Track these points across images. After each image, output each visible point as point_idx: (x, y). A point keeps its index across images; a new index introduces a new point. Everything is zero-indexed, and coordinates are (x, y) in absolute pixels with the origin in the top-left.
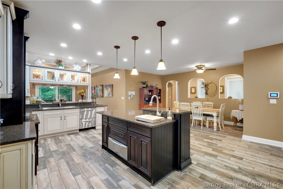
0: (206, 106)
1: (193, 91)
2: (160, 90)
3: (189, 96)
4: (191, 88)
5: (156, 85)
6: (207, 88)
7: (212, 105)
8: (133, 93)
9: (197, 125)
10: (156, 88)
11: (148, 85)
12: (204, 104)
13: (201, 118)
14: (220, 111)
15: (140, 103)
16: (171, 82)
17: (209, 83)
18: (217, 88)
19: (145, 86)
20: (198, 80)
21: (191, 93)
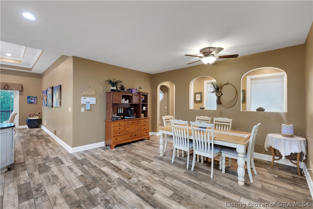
0: (218, 125)
1: (198, 99)
2: (146, 96)
3: (192, 106)
4: (195, 94)
5: (140, 88)
6: (221, 92)
7: (230, 124)
8: (92, 101)
9: (202, 162)
10: (138, 93)
11: (125, 87)
12: (216, 121)
13: (211, 155)
14: (251, 140)
15: (107, 119)
16: (166, 84)
17: (223, 84)
18: (237, 93)
19: (115, 88)
20: (205, 82)
21: (196, 101)
